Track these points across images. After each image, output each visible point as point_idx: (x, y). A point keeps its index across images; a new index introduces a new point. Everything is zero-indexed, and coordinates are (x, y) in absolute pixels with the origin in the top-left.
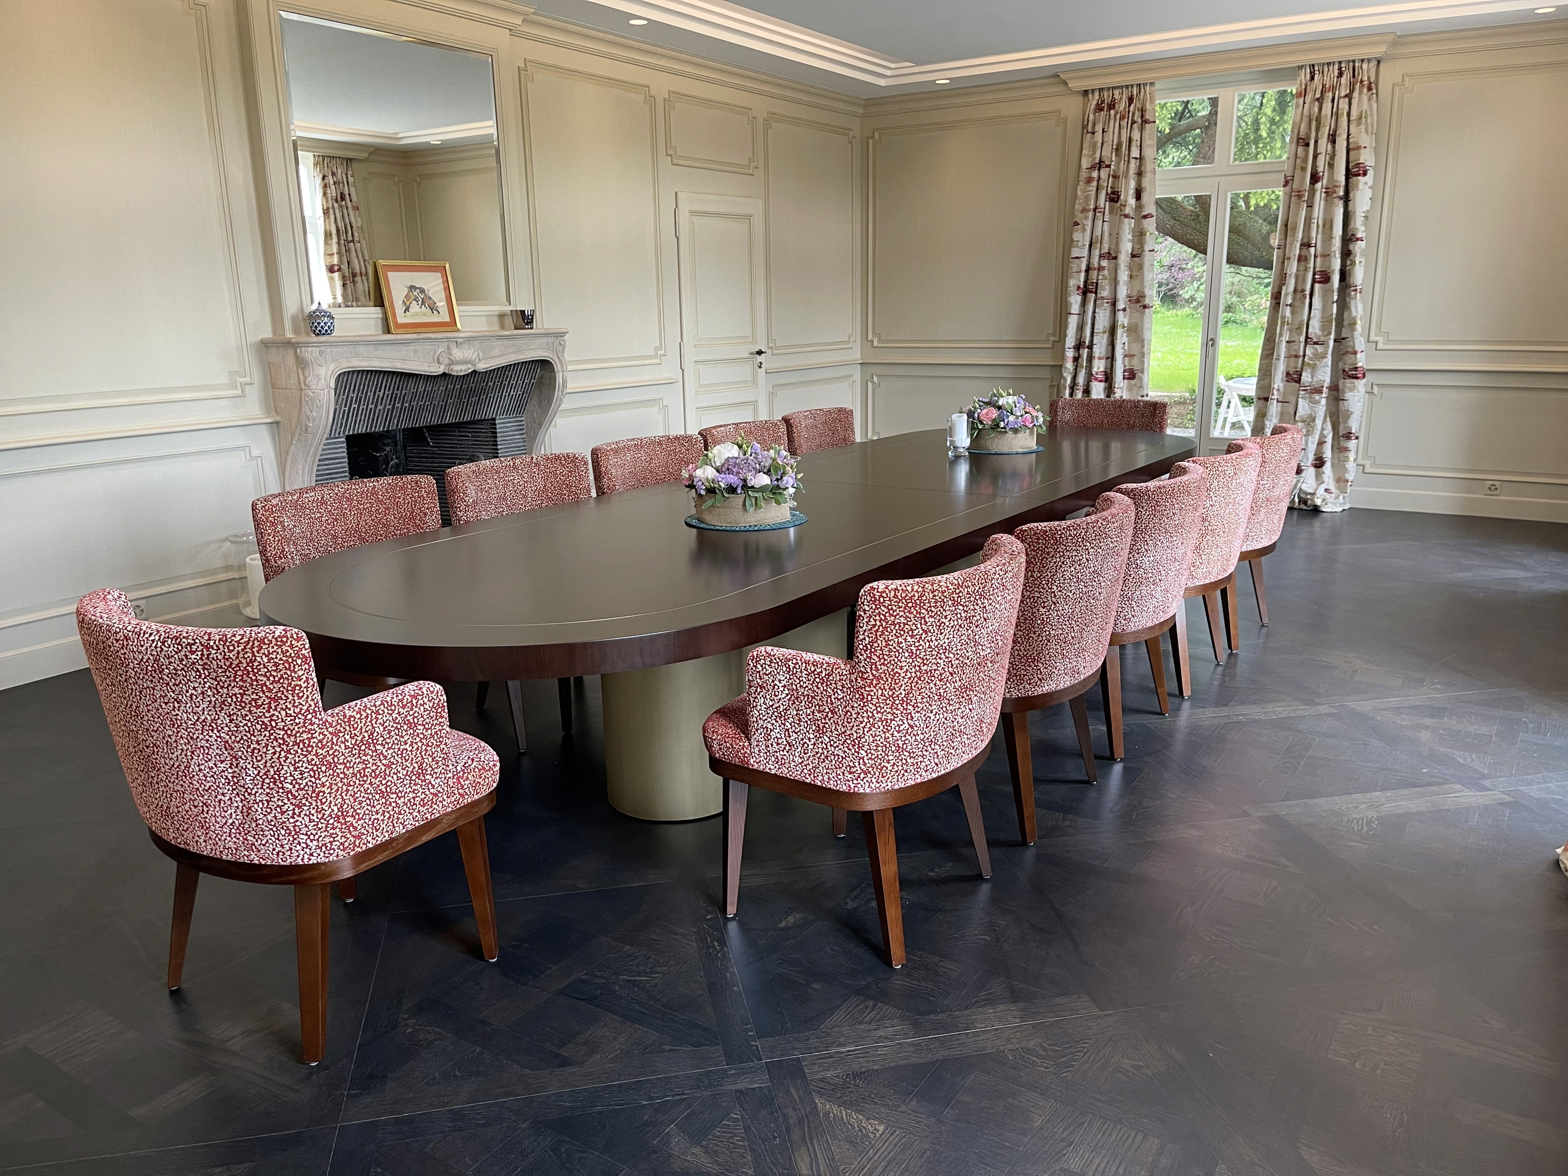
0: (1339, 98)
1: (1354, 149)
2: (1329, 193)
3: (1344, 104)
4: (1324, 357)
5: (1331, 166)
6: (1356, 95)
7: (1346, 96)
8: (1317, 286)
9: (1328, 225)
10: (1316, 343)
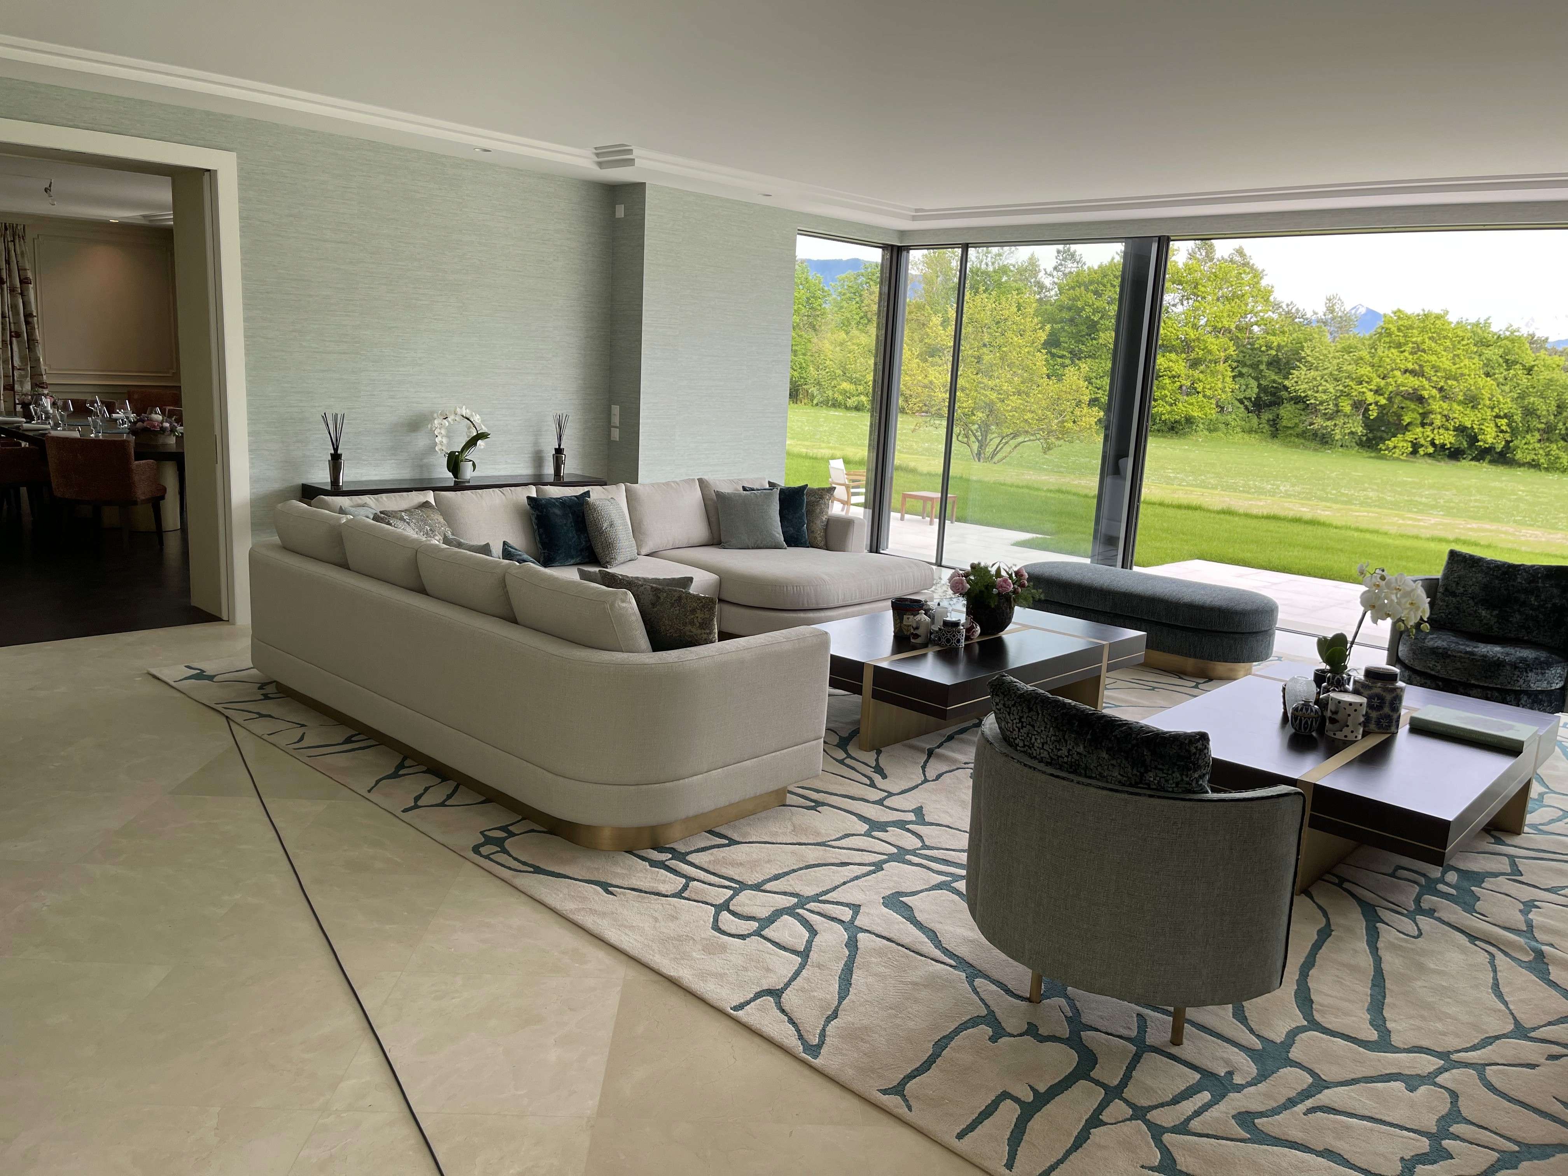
0: (8, 242)
1: (22, 270)
2: (12, 290)
3: (11, 245)
4: (27, 377)
5: (10, 276)
6: (17, 241)
7: (11, 241)
8: (14, 339)
9: (14, 307)
10: (19, 369)
